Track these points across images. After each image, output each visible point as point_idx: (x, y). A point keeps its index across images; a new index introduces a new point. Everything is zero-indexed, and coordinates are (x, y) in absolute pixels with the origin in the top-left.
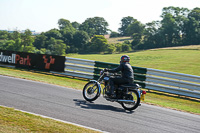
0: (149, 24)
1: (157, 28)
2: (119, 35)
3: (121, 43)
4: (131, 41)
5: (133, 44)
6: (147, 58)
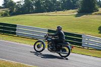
0: (18, 2)
1: (22, 4)
2: (2, 8)
3: (4, 12)
4: (9, 11)
5: (10, 12)
6: (17, 20)
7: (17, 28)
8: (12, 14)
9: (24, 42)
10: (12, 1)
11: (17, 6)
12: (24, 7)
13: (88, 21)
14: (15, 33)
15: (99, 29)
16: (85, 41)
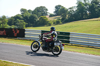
0: (70, 8)
1: (74, 10)
2: (54, 16)
3: (56, 19)
4: (61, 18)
5: (62, 20)
6: (70, 27)
7: (70, 36)
8: (65, 21)
9: (79, 50)
10: (64, 8)
11: (69, 13)
12: (77, 13)
14: (68, 42)
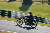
13: (14, 4)
15: (19, 9)
16: (12, 14)
